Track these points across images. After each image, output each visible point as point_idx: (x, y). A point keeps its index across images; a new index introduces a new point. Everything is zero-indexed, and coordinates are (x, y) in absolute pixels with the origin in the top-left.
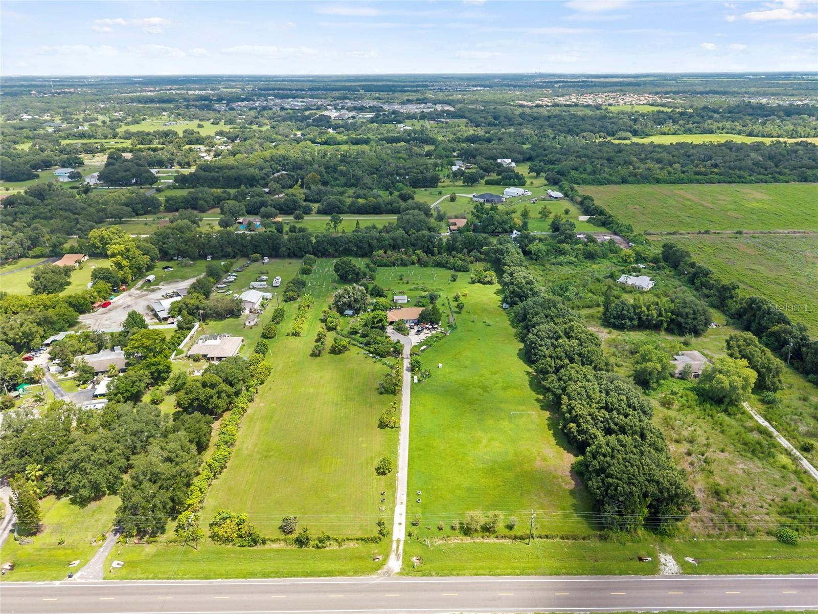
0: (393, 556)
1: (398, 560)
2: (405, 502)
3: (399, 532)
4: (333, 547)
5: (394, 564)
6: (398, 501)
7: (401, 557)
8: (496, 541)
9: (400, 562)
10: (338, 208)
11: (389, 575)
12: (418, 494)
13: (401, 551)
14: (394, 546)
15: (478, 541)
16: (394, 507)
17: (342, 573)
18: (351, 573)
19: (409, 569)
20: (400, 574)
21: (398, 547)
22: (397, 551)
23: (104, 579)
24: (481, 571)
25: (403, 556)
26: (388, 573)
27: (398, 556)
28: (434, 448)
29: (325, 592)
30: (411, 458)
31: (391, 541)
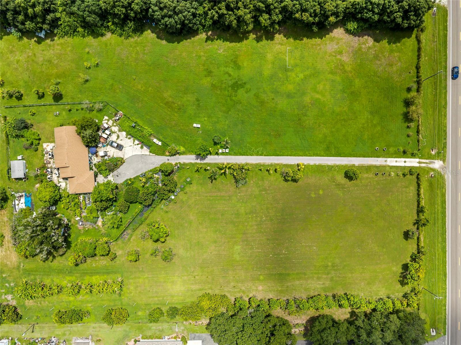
0: (431, 166)
1: (434, 163)
2: (385, 159)
3: (413, 162)
5: (437, 164)
6: (384, 164)
7: (432, 160)
9: (436, 161)
11: (445, 167)
13: (427, 161)
14: (423, 165)
16: (389, 166)
17: (444, 195)
18: (444, 191)
19: (441, 155)
20: (444, 161)
21: (424, 163)
22: (427, 163)
25: (431, 159)
26: (443, 168)
27: (431, 163)
28: (326, 137)
29: (457, 203)
30: (339, 154)
31: (420, 167)
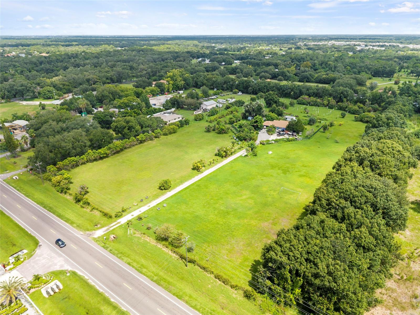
0: (104, 229)
2: (150, 207)
4: (88, 209)
6: (149, 205)
8: (170, 252)
9: (103, 233)
10: (308, 78)
11: (89, 237)
12: (163, 206)
13: (112, 228)
14: (113, 224)
15: (159, 246)
16: (143, 206)
21: (114, 226)
23: (3, 180)
24: (135, 264)
25: (110, 232)
26: (90, 235)
27: (107, 230)
31: (115, 221)
